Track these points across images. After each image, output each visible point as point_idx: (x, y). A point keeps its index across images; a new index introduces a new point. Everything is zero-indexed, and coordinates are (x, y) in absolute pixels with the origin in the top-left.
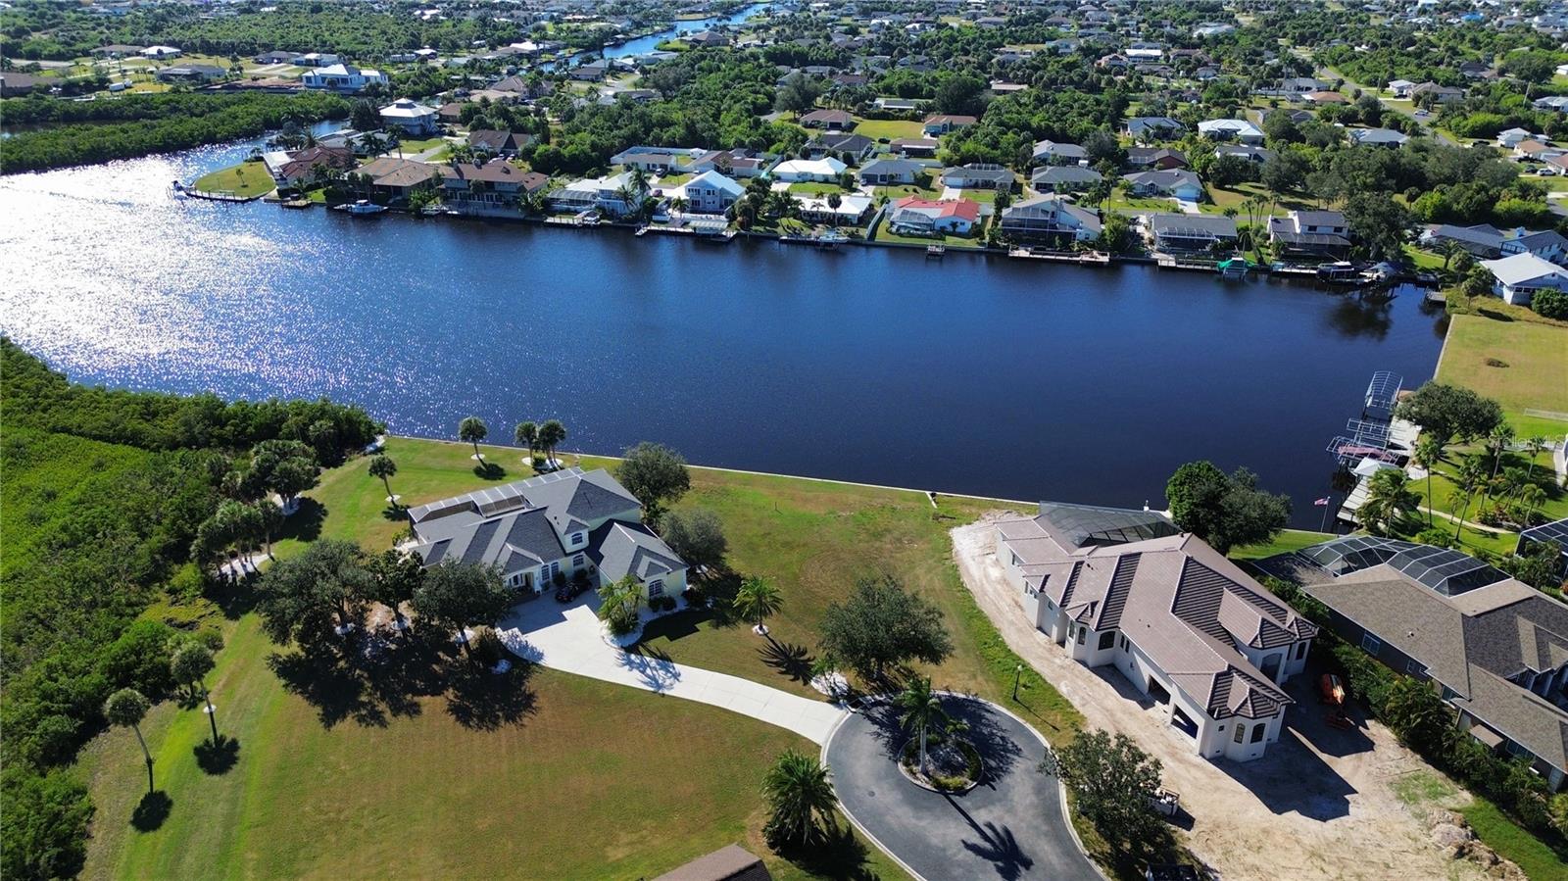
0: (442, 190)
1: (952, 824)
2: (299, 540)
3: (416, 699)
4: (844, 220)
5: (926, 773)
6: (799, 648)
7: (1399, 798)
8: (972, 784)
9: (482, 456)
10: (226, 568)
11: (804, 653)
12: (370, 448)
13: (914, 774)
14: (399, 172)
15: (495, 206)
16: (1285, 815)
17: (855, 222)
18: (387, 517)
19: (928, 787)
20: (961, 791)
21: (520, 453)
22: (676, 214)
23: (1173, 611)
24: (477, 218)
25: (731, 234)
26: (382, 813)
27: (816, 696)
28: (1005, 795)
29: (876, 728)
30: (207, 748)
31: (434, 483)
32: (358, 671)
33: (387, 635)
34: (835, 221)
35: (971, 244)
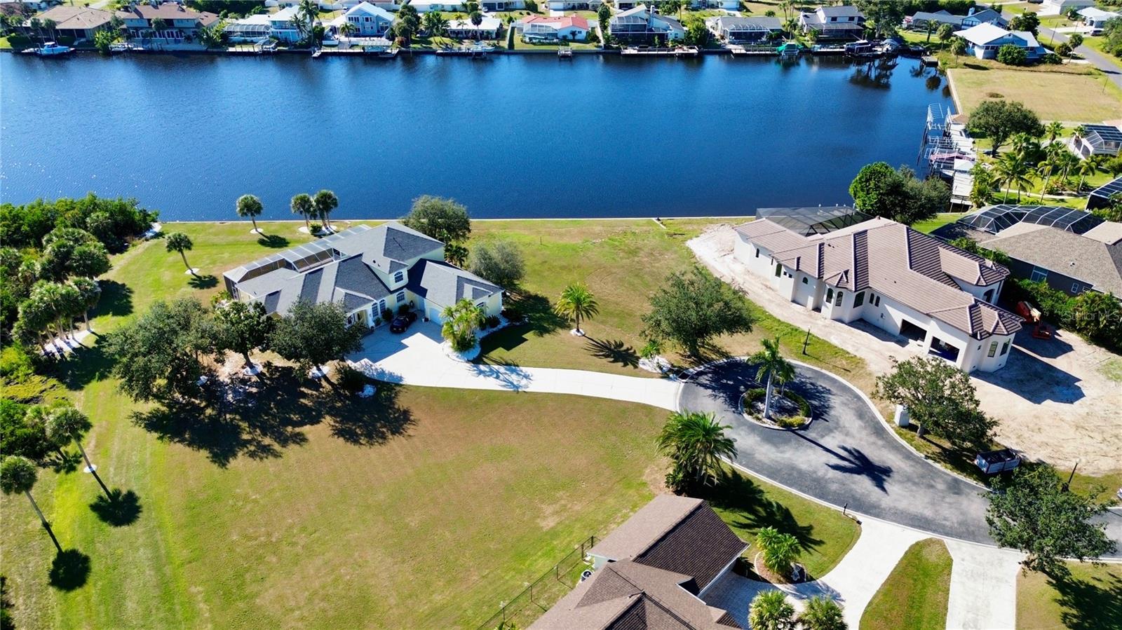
0: (124, 29)
1: (810, 452)
2: (113, 315)
3: (297, 430)
4: (485, 36)
5: (769, 418)
6: (616, 342)
7: (1109, 379)
8: (808, 421)
9: (260, 230)
10: (50, 347)
11: (622, 345)
12: (149, 234)
13: (758, 419)
14: (80, 17)
15: (177, 42)
16: (1043, 403)
17: (494, 36)
18: (195, 287)
19: (777, 427)
20: (804, 427)
21: (296, 224)
22: (343, 38)
23: (911, 268)
24: (162, 52)
25: (395, 51)
26: (311, 529)
27: (648, 375)
28: (837, 423)
29: (709, 391)
30: (103, 504)
31: (226, 255)
32: (228, 416)
33: (244, 381)
34: (476, 37)
35: (590, 47)
